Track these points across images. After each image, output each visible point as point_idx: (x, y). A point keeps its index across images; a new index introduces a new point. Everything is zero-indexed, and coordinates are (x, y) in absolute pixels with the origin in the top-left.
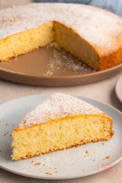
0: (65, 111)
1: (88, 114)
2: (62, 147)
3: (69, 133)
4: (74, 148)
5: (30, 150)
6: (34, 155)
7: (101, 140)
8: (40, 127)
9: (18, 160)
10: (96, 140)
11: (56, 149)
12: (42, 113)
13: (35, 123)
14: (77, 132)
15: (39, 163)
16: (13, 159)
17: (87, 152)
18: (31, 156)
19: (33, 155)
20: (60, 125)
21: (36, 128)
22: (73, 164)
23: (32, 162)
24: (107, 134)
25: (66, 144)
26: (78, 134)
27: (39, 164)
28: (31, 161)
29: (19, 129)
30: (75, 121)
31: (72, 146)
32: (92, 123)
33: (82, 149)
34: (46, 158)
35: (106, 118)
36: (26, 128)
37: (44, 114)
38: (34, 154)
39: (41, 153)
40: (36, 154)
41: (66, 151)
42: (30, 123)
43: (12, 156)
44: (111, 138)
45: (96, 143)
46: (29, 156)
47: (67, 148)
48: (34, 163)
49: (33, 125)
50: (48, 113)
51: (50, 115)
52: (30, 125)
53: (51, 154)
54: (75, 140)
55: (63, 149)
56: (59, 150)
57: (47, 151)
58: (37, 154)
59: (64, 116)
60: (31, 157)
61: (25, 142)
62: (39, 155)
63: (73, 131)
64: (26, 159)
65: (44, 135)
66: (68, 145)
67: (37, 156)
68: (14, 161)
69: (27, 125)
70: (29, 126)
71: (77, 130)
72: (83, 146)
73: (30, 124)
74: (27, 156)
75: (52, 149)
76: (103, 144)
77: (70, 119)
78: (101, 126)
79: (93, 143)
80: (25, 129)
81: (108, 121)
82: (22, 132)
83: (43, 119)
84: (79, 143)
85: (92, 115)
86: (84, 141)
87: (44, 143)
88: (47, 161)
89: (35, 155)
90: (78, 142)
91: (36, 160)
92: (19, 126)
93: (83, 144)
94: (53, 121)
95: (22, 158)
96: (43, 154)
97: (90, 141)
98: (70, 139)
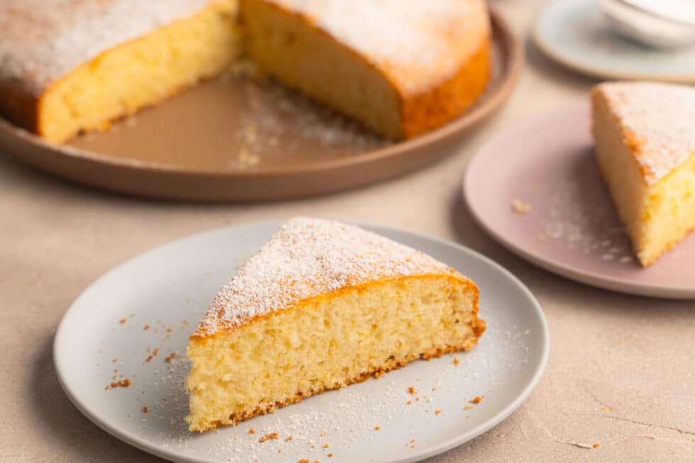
0: (337, 270)
1: (407, 273)
2: (334, 380)
3: (353, 337)
4: (370, 382)
5: (240, 398)
6: (255, 412)
7: (448, 352)
8: (267, 324)
9: (208, 431)
10: (433, 352)
11: (316, 390)
12: (269, 282)
13: (252, 313)
14: (377, 330)
15: (274, 434)
16: (191, 428)
17: (411, 391)
18: (246, 416)
19: (249, 412)
20: (327, 314)
21: (257, 329)
22: (377, 429)
23: (252, 432)
24: (463, 330)
25: (346, 369)
26: (379, 336)
27: (273, 437)
28: (247, 431)
29: (206, 335)
30: (370, 299)
31: (364, 376)
32: (419, 302)
33: (393, 384)
34: (291, 417)
35: (461, 283)
36: (229, 329)
37: (275, 285)
38: (254, 409)
39: (274, 404)
40: (258, 407)
41: (346, 392)
42: (235, 312)
43: (188, 419)
44: (475, 342)
45: (434, 361)
46: (240, 417)
47: (350, 383)
48: (258, 436)
49: (246, 320)
50: (284, 279)
51: (292, 285)
52: (237, 321)
53: (303, 405)
54: (371, 357)
55: (337, 388)
56: (326, 390)
57: (292, 396)
58: (263, 407)
59: (337, 284)
60: (244, 420)
61: (227, 372)
62: (268, 410)
63: (366, 329)
64: (230, 426)
65: (281, 347)
66: (352, 375)
67: (262, 413)
68: (196, 433)
69: (229, 322)
70: (236, 324)
71: (375, 326)
72: (396, 372)
73: (239, 317)
74: (232, 417)
75: (305, 391)
76: (456, 362)
77: (355, 293)
78: (444, 308)
79: (424, 363)
80: (224, 334)
81: (465, 291)
82: (217, 342)
83: (274, 299)
84: (384, 366)
85: (419, 277)
86: (399, 359)
87: (281, 371)
88: (294, 427)
89: (258, 413)
90: (380, 362)
91: (264, 425)
92: (206, 325)
93: (394, 369)
94: (305, 301)
95: (219, 425)
96: (279, 405)
97: (416, 355)
98: (358, 356)
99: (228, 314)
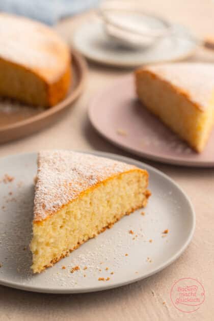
0: (88, 174)
1: (122, 171)
2: (93, 233)
3: (101, 208)
4: (107, 231)
5: (56, 251)
6: (61, 257)
7: (136, 209)
8: (67, 209)
9: (42, 271)
10: (130, 210)
11: (85, 239)
12: (58, 186)
13: (61, 204)
14: (110, 203)
15: (77, 267)
16: (35, 271)
17: (131, 232)
18: (58, 260)
19: (59, 257)
20: (91, 199)
21: (63, 213)
22: (126, 255)
23: (64, 268)
24: (142, 197)
25: (97, 226)
26: (110, 206)
27: (77, 269)
28: (61, 267)
29: (42, 220)
30: (108, 187)
31: (104, 229)
32: (126, 185)
34: (80, 257)
35: (142, 172)
36: (52, 214)
37: (63, 187)
39: (68, 251)
40: (62, 254)
41: (99, 238)
42: (51, 205)
43: (32, 267)
44: (146, 202)
45: (131, 215)
46: (55, 261)
47: (99, 233)
48: (69, 270)
49: (59, 208)
50: (65, 183)
51: (71, 185)
52: (54, 209)
53: (81, 249)
54: (107, 218)
55: (94, 237)
56: (89, 239)
57: (76, 245)
58: (64, 253)
59: (93, 182)
60: (57, 262)
61: (51, 238)
62: (66, 255)
63: (105, 204)
64: (51, 267)
65: (73, 219)
66: (100, 229)
67: (64, 257)
68: (37, 273)
69: (49, 210)
70: (54, 211)
71: (108, 202)
73: (54, 207)
74: (51, 262)
75: (81, 242)
76: (143, 214)
77: (102, 185)
78: (135, 186)
79: (127, 217)
80: (50, 217)
81: (144, 176)
82: (47, 222)
83: (67, 194)
85: (127, 172)
86: (118, 217)
87: (72, 233)
88: (84, 261)
90: (111, 220)
91: (69, 263)
92: (39, 214)
93: (116, 222)
94: (83, 193)
95: (46, 267)
96: (71, 251)
97: (125, 213)
98: (102, 218)
99: (48, 207)
